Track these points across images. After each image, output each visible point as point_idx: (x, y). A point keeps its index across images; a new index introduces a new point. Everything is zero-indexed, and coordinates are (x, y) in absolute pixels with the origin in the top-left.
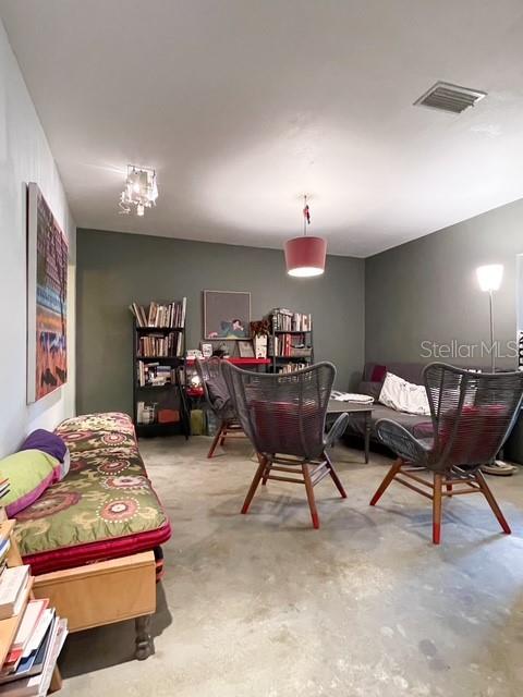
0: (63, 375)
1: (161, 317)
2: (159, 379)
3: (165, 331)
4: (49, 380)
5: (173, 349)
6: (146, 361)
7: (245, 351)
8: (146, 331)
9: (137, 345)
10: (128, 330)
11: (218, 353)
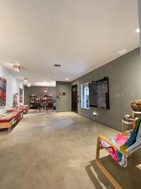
0: (22, 101)
1: (33, 95)
2: (33, 102)
3: (34, 97)
4: (21, 101)
5: (35, 99)
6: (32, 100)
7: (44, 99)
8: (32, 97)
9: (31, 98)
10: (30, 97)
11: (40, 99)
